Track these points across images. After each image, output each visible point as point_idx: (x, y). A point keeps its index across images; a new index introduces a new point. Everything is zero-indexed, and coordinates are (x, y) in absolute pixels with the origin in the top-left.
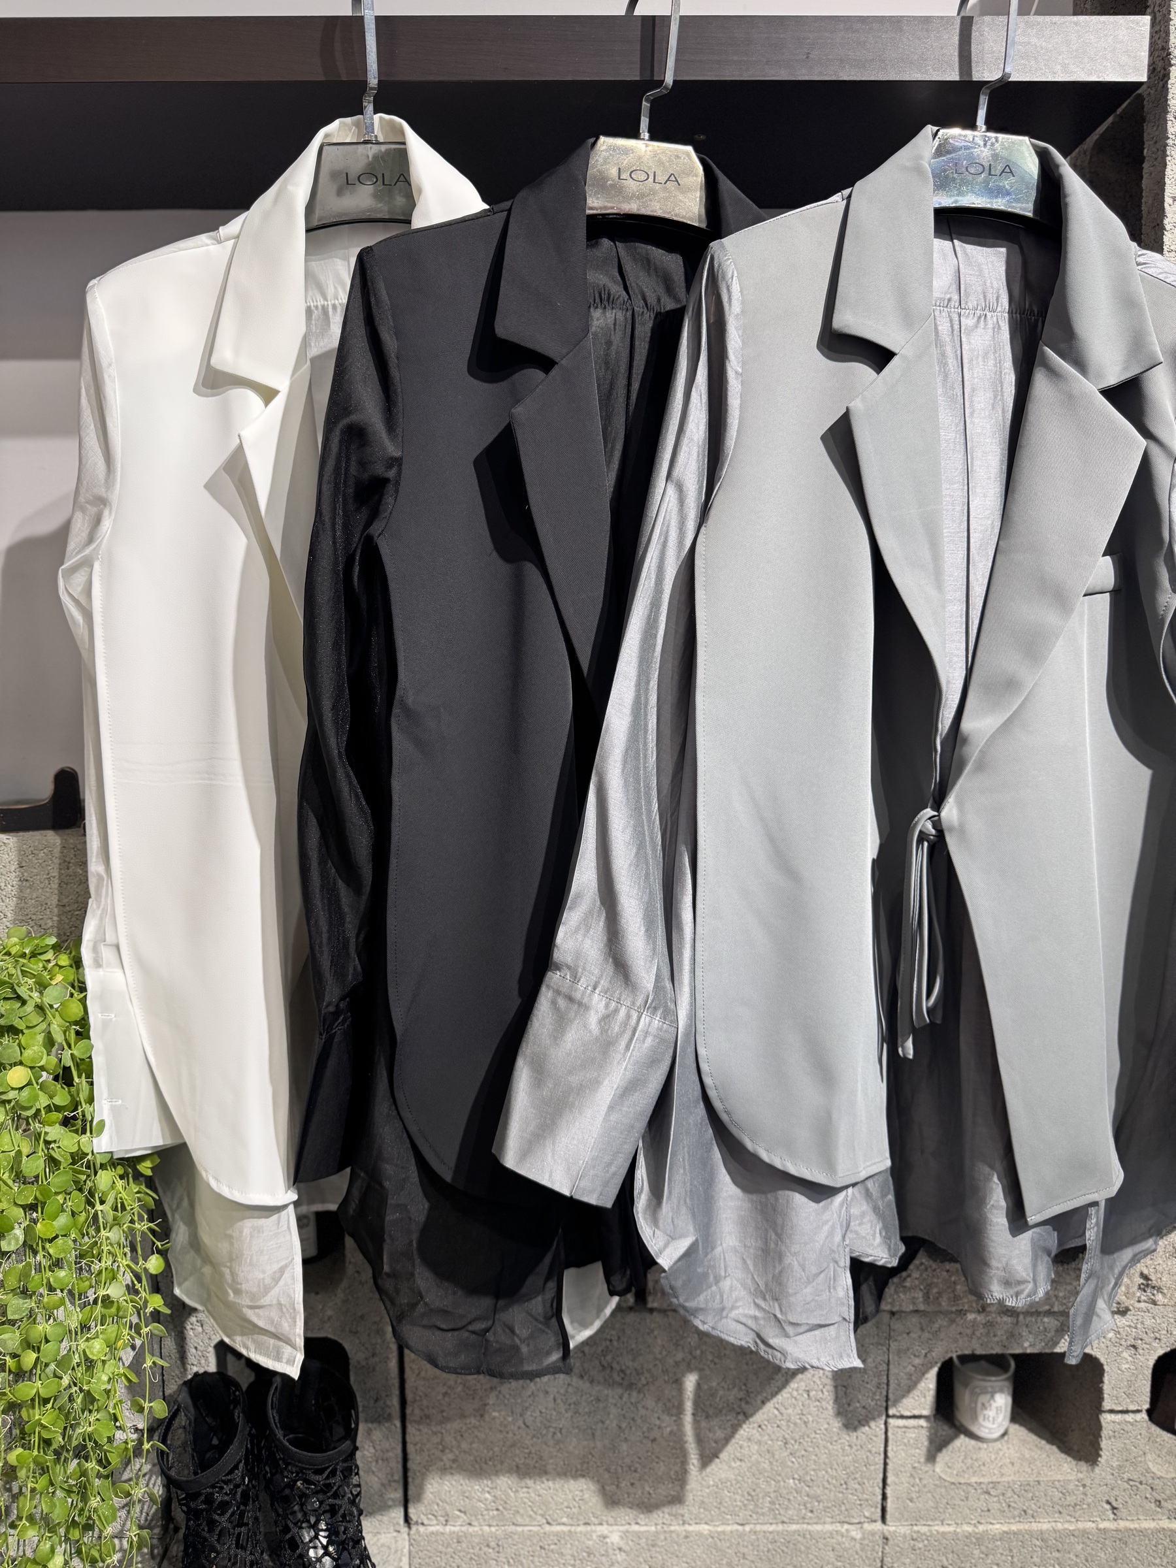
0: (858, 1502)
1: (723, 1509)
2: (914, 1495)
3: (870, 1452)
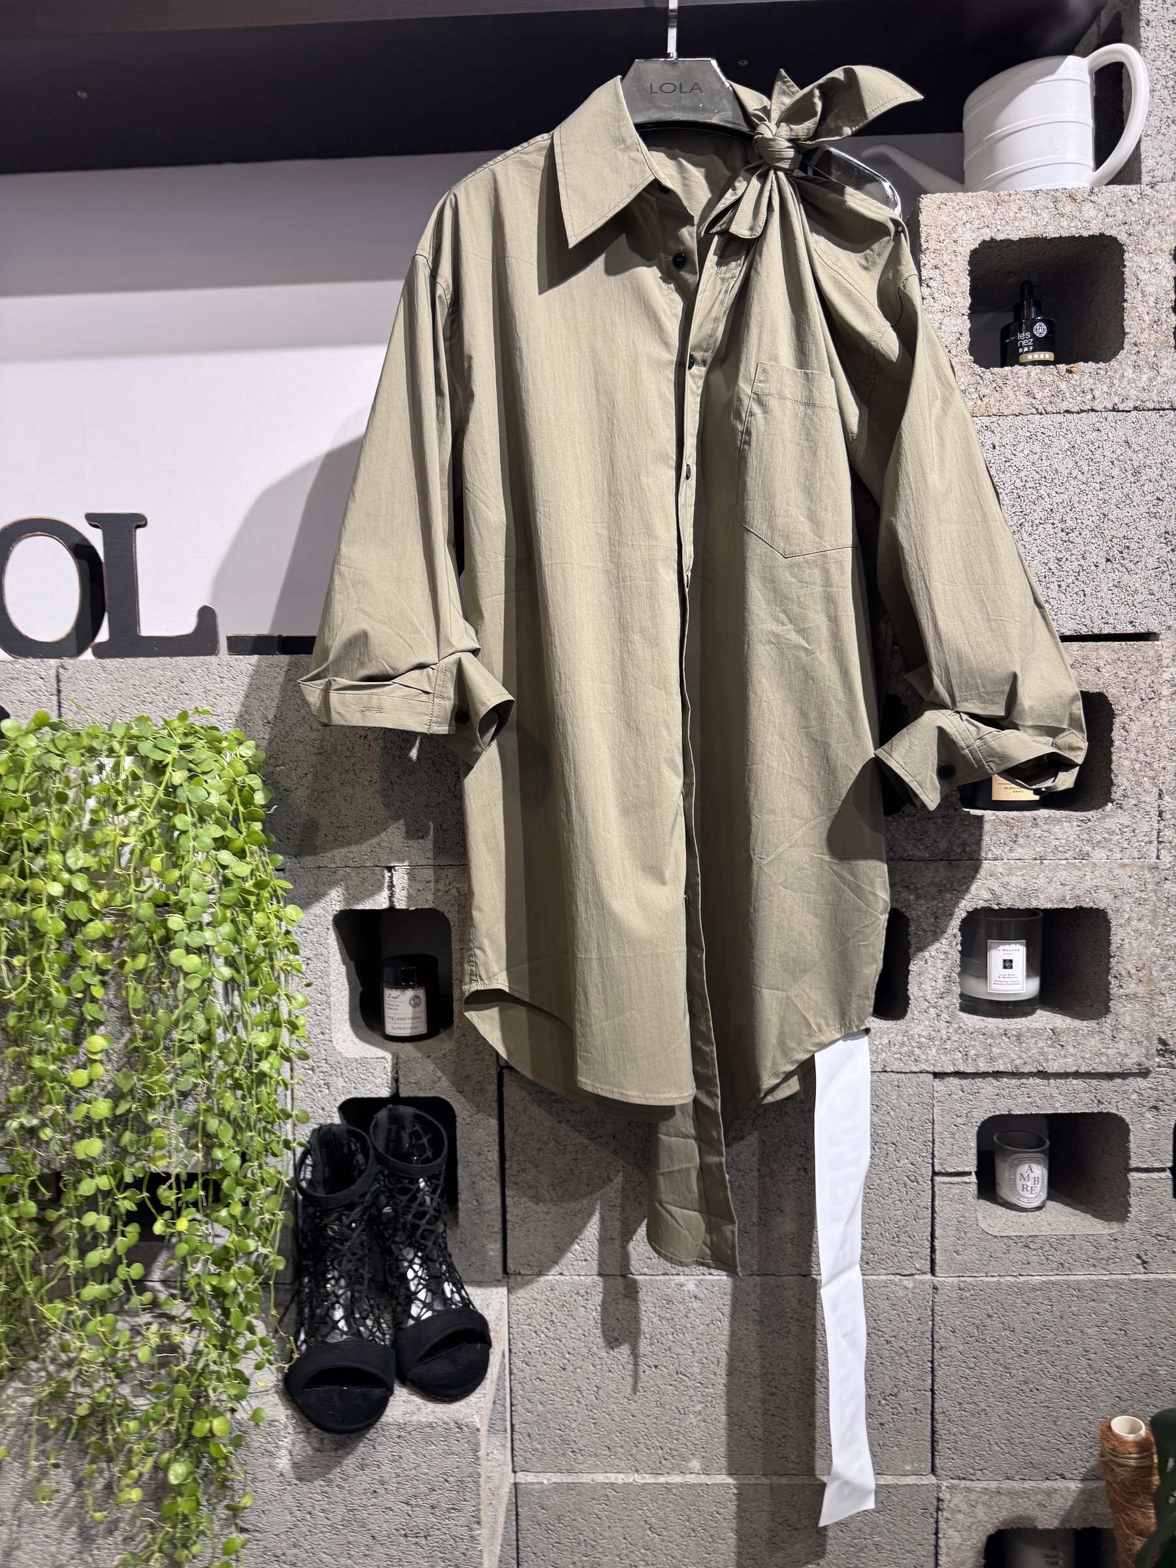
0: (910, 1255)
2: (960, 1248)
3: (919, 1206)
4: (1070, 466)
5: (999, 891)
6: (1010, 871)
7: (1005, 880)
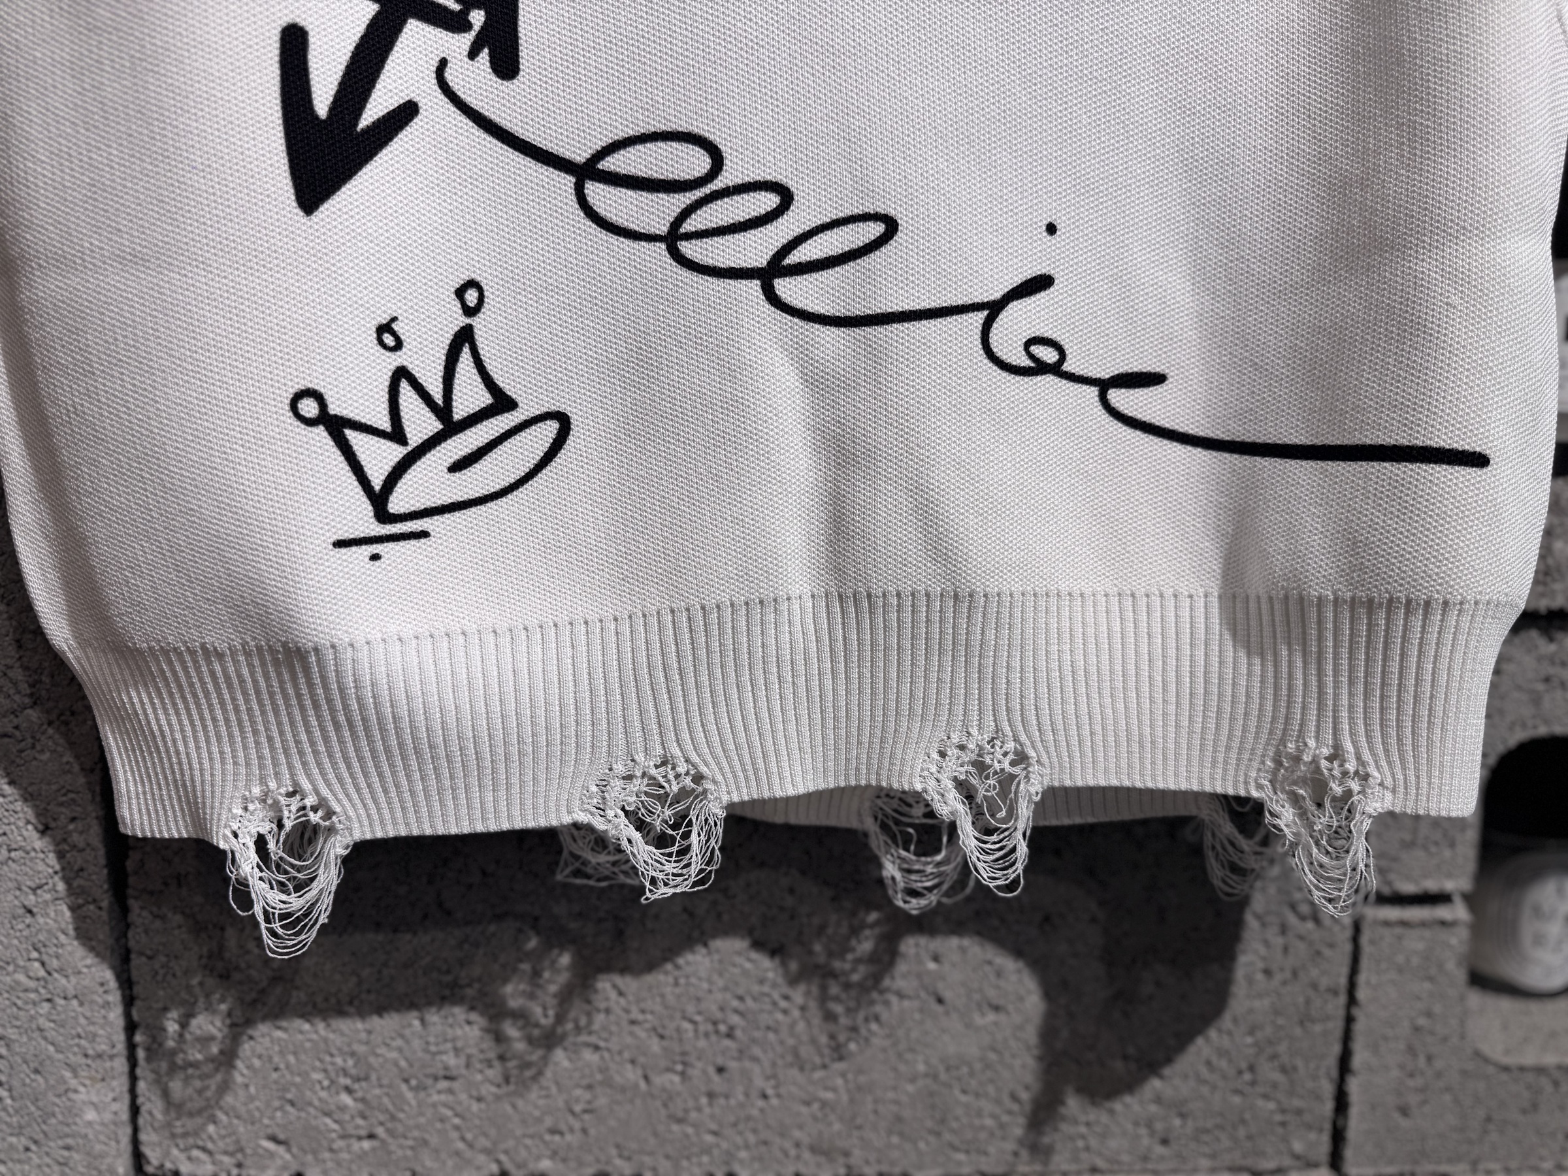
0: (1278, 1118)
1: (947, 1136)
2: (1413, 1099)
3: (1314, 986)
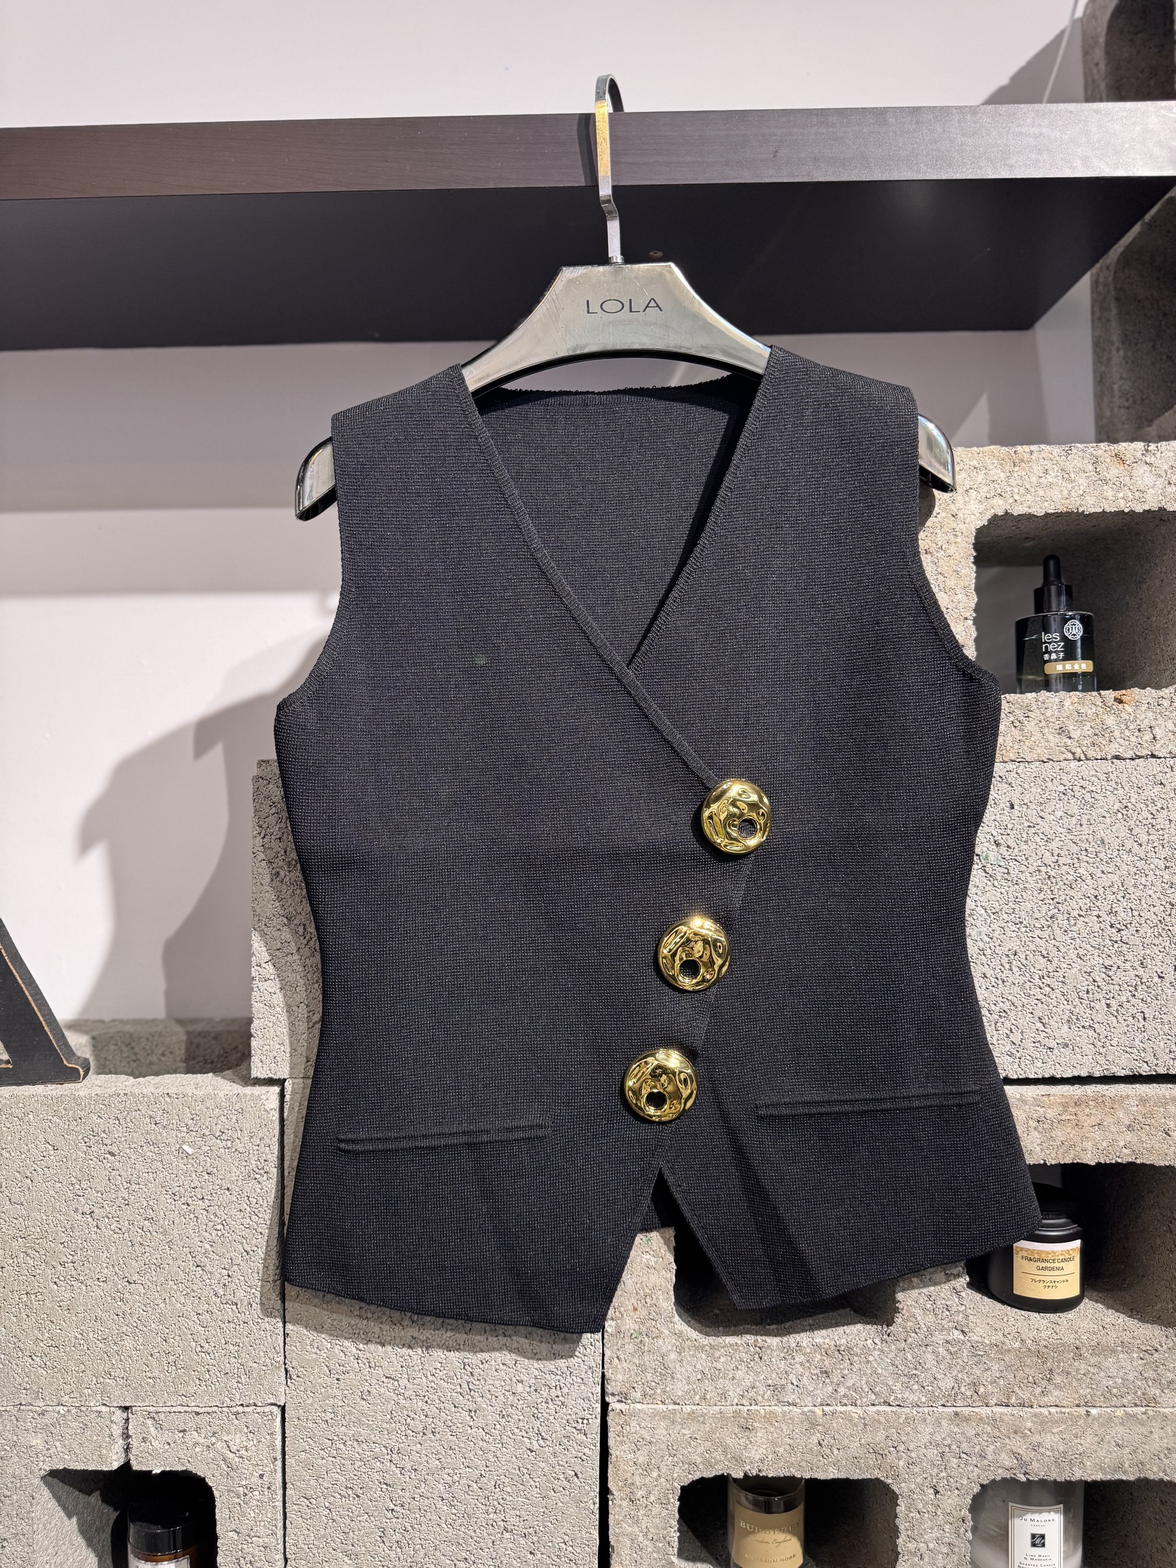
4: (1121, 835)
5: (1027, 1455)
6: (1043, 1424)
7: (1036, 1438)
